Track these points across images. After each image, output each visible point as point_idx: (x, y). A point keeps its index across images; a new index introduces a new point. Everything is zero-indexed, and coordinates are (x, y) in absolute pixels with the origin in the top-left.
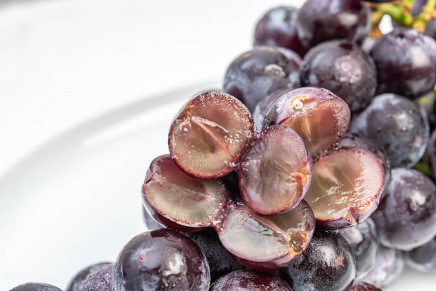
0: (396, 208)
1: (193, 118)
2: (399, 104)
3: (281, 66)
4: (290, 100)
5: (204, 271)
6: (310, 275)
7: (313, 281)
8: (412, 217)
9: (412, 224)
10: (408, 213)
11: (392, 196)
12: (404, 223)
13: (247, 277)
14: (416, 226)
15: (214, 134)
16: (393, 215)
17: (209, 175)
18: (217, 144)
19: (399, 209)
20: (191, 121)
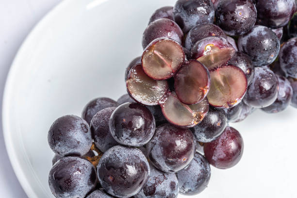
0: (254, 91)
1: (155, 51)
2: (266, 35)
3: (205, 8)
4: (205, 45)
5: (152, 127)
6: (204, 130)
7: (204, 132)
8: (261, 96)
9: (261, 100)
10: (259, 94)
11: (253, 84)
12: (257, 98)
13: (173, 130)
14: (263, 101)
15: (165, 59)
16: (252, 94)
17: (160, 78)
18: (166, 64)
19: (255, 92)
20: (153, 52)
